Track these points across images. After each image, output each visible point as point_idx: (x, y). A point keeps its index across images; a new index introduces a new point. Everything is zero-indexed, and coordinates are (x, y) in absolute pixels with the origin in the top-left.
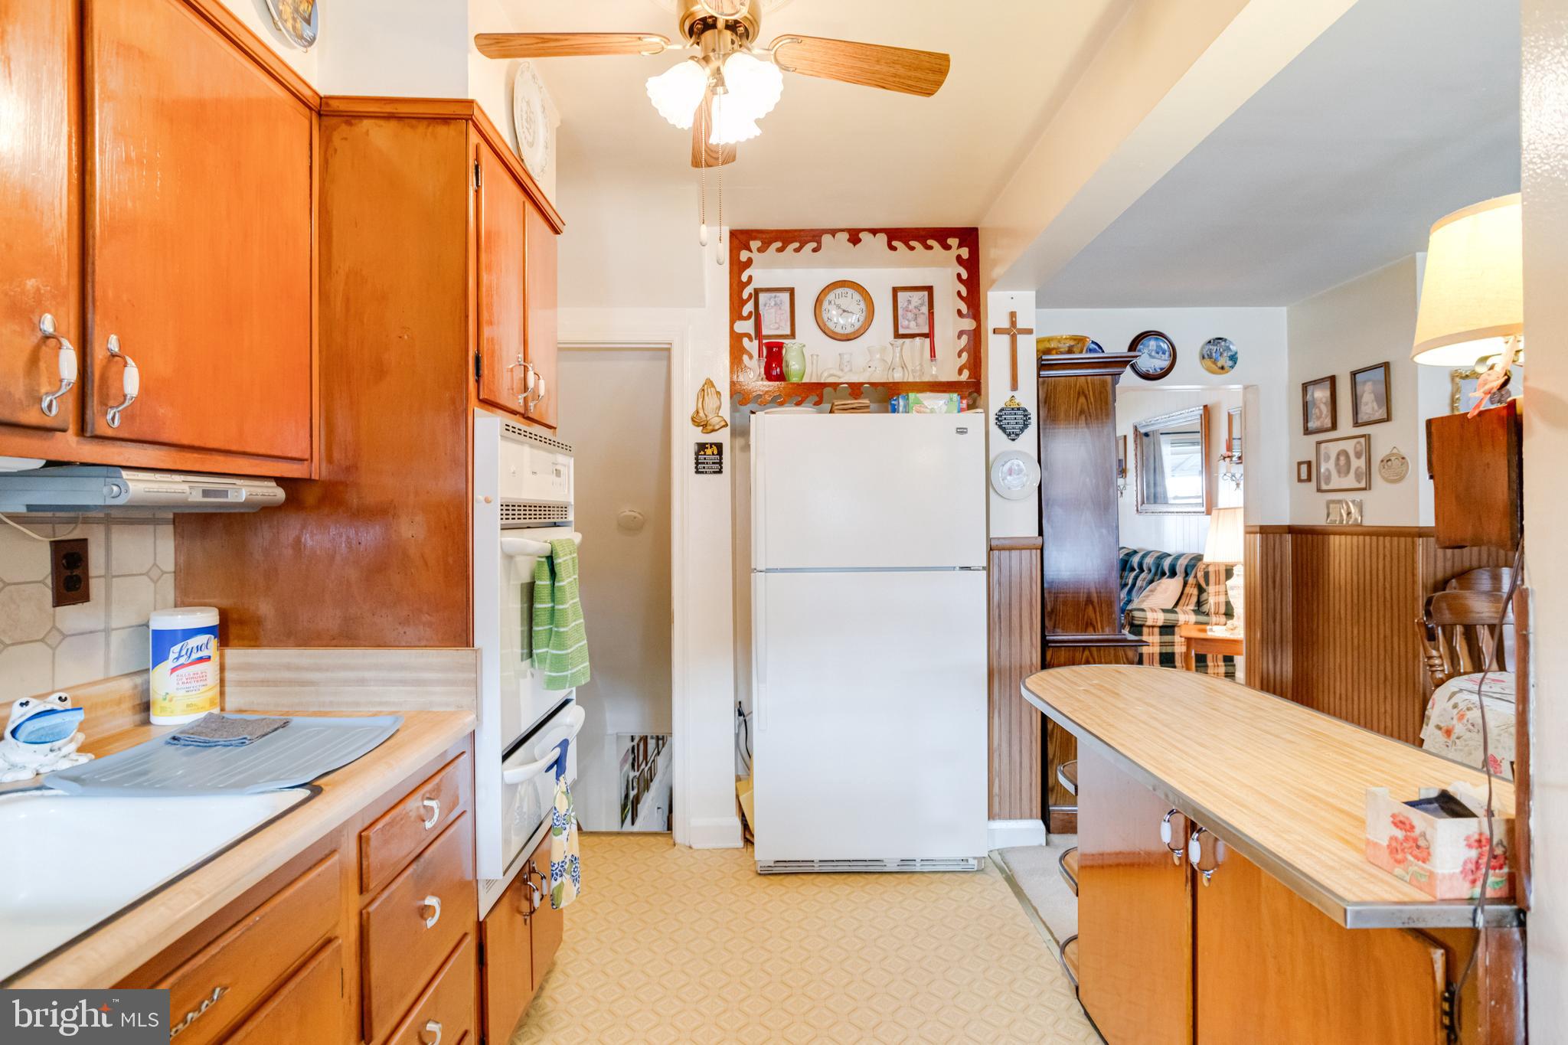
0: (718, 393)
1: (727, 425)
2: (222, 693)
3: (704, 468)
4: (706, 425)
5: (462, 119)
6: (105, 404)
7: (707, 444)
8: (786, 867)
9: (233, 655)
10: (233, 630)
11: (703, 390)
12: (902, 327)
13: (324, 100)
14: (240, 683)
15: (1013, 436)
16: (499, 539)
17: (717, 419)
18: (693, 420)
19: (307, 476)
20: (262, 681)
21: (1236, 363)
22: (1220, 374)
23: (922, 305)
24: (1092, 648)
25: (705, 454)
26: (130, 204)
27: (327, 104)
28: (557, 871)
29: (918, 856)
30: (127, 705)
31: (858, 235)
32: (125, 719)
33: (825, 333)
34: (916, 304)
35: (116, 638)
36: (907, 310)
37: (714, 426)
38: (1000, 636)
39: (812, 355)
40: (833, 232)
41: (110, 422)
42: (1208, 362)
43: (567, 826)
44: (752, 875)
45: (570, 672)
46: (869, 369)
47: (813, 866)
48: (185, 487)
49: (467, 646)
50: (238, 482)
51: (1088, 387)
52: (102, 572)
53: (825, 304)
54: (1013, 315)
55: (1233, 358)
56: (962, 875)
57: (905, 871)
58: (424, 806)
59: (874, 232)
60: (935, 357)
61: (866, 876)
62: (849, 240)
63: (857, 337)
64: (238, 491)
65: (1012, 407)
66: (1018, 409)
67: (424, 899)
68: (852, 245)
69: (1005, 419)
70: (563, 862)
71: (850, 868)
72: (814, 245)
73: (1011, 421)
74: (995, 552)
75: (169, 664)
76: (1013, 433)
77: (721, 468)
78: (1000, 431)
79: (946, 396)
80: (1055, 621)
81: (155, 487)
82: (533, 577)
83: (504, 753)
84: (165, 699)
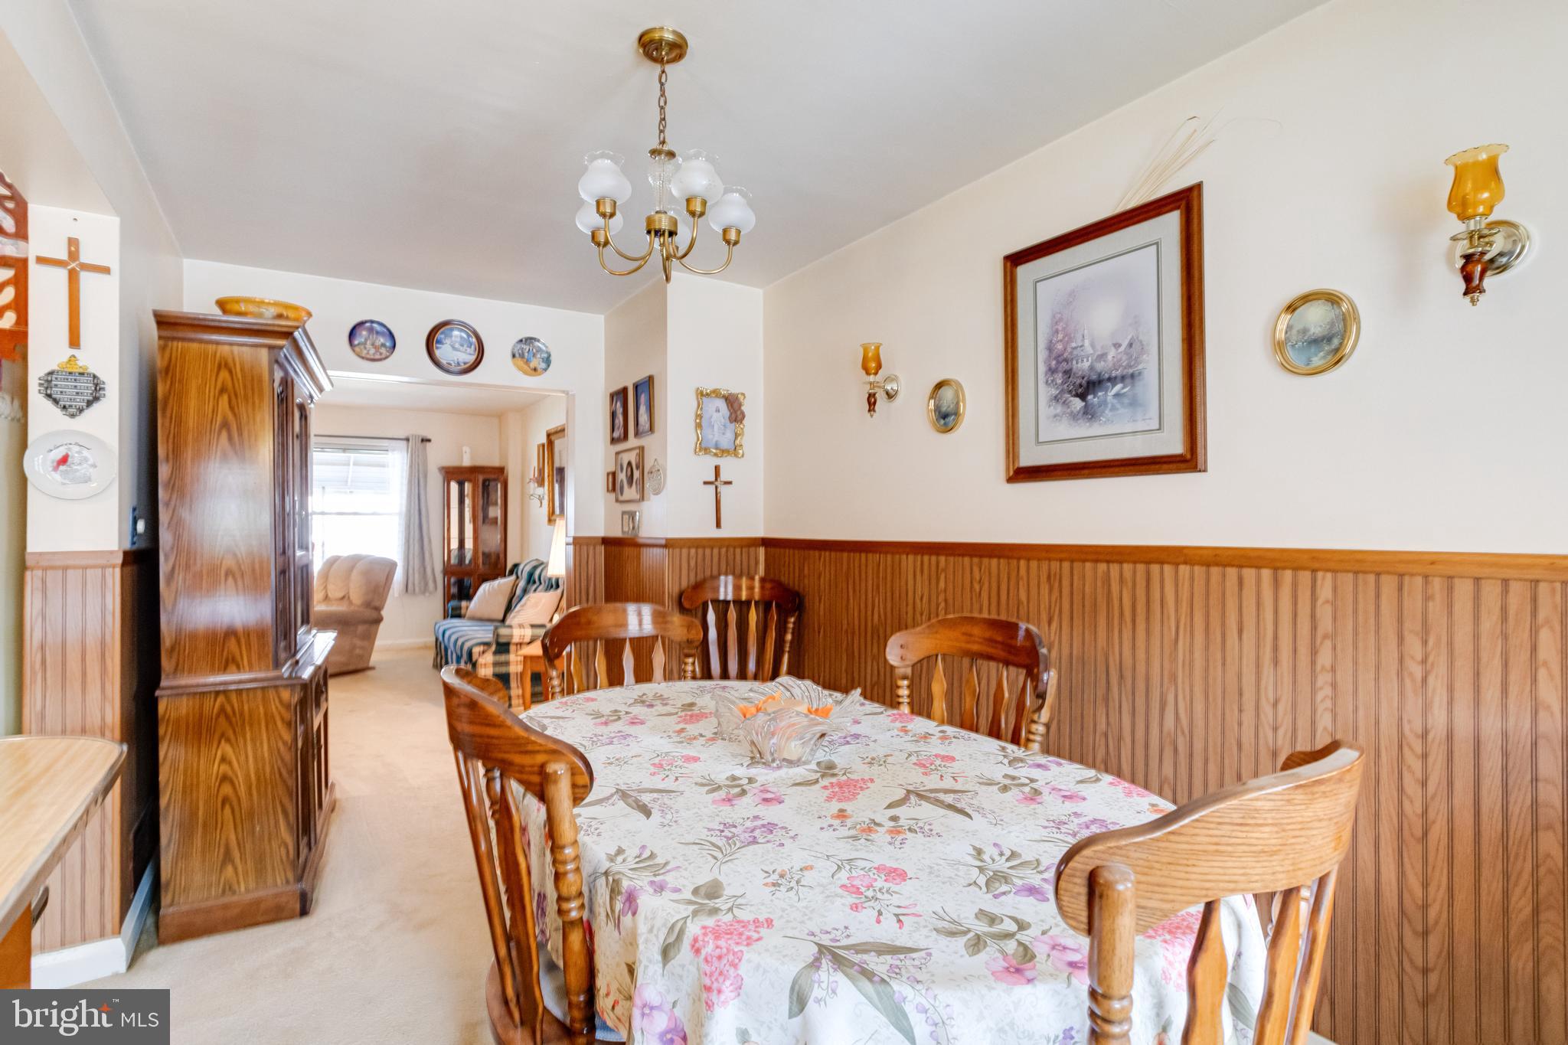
15: (72, 411)
21: (549, 366)
22: (530, 375)
24: (230, 692)
38: (44, 690)
42: (520, 362)
54: (73, 243)
55: (548, 361)
65: (72, 370)
66: (83, 374)
69: (57, 386)
73: (67, 391)
74: (34, 571)
76: (72, 407)
78: (49, 403)
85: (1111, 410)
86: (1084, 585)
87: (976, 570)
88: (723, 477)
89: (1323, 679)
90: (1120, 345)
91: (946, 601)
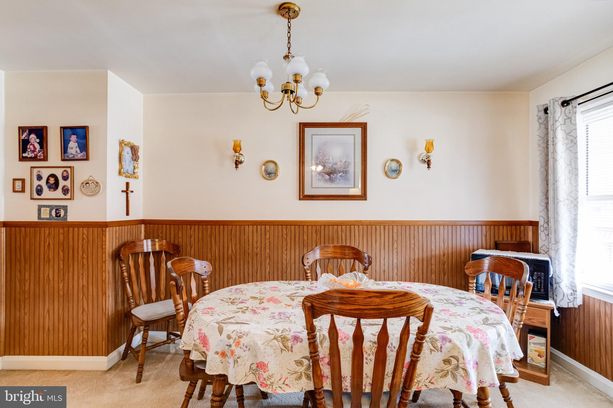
85: (339, 180)
86: (329, 233)
87: (284, 230)
88: (130, 189)
89: (395, 251)
90: (342, 162)
91: (270, 242)
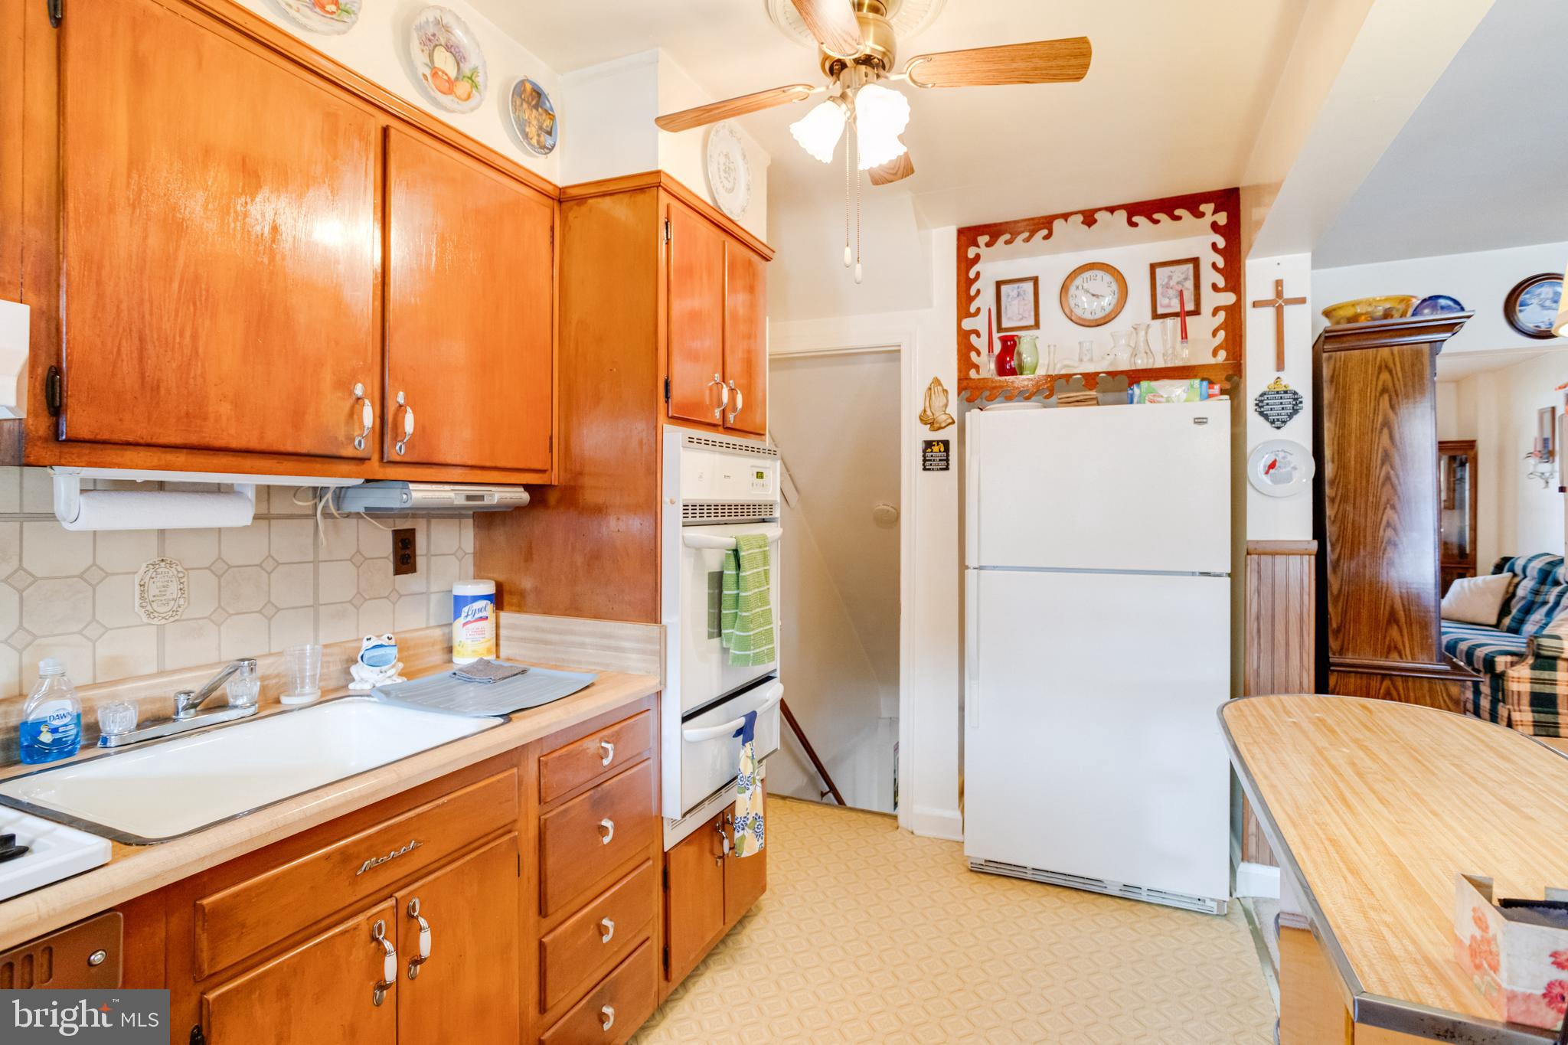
0: (945, 391)
1: (953, 422)
2: (497, 645)
3: (931, 465)
4: (933, 423)
5: (654, 187)
6: (395, 439)
7: (934, 441)
8: (997, 868)
9: (506, 617)
10: (506, 598)
11: (930, 389)
12: (1162, 306)
13: (562, 190)
14: (509, 639)
15: (1278, 423)
16: (681, 535)
17: (944, 417)
18: (921, 420)
19: (549, 483)
20: (522, 639)
23: (1186, 279)
24: (1395, 678)
25: (932, 452)
26: (413, 300)
27: (564, 192)
28: (740, 824)
29: (1145, 885)
30: (438, 647)
31: (1093, 216)
32: (438, 657)
33: (1071, 320)
34: (1179, 279)
35: (434, 598)
36: (1167, 286)
37: (940, 423)
38: (1259, 652)
39: (1049, 346)
40: (1065, 216)
41: (399, 451)
43: (751, 787)
44: (964, 869)
45: (752, 652)
46: (1108, 357)
47: (1026, 873)
48: (452, 495)
49: (655, 623)
50: (493, 489)
51: (1394, 359)
52: (424, 552)
53: (1072, 290)
54: (1279, 284)
56: (1198, 916)
57: (1127, 897)
58: (602, 747)
59: (1112, 210)
60: (1186, 338)
61: (1083, 894)
62: (1083, 223)
63: (1110, 321)
64: (492, 496)
65: (1278, 390)
66: (1286, 392)
67: (601, 821)
68: (1086, 227)
69: (1268, 404)
70: (745, 817)
71: (1064, 882)
72: (1045, 232)
73: (1275, 407)
74: (1253, 556)
75: (461, 620)
76: (1278, 420)
77: (948, 464)
78: (1261, 419)
79: (1186, 383)
80: (1343, 642)
81: (430, 495)
82: (722, 567)
83: (685, 715)
84: (459, 645)
